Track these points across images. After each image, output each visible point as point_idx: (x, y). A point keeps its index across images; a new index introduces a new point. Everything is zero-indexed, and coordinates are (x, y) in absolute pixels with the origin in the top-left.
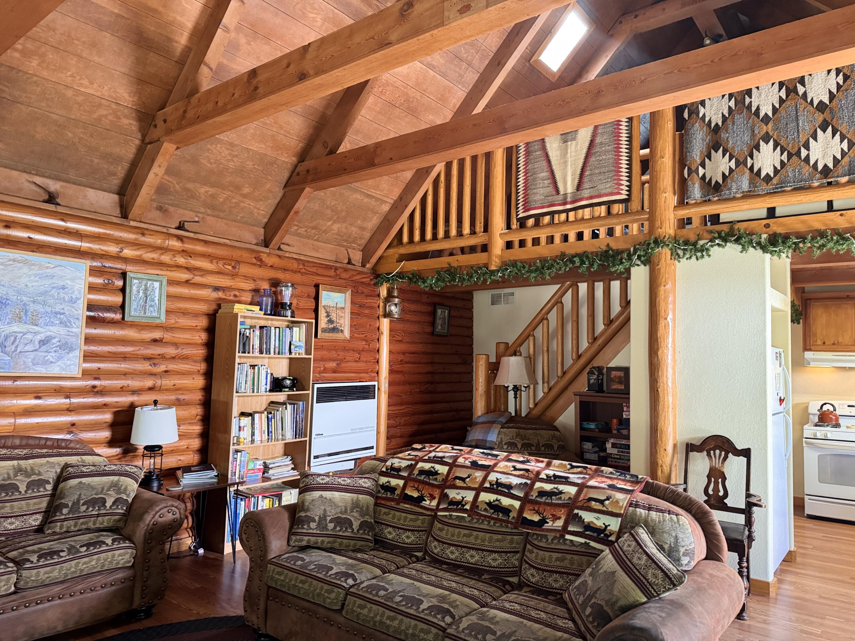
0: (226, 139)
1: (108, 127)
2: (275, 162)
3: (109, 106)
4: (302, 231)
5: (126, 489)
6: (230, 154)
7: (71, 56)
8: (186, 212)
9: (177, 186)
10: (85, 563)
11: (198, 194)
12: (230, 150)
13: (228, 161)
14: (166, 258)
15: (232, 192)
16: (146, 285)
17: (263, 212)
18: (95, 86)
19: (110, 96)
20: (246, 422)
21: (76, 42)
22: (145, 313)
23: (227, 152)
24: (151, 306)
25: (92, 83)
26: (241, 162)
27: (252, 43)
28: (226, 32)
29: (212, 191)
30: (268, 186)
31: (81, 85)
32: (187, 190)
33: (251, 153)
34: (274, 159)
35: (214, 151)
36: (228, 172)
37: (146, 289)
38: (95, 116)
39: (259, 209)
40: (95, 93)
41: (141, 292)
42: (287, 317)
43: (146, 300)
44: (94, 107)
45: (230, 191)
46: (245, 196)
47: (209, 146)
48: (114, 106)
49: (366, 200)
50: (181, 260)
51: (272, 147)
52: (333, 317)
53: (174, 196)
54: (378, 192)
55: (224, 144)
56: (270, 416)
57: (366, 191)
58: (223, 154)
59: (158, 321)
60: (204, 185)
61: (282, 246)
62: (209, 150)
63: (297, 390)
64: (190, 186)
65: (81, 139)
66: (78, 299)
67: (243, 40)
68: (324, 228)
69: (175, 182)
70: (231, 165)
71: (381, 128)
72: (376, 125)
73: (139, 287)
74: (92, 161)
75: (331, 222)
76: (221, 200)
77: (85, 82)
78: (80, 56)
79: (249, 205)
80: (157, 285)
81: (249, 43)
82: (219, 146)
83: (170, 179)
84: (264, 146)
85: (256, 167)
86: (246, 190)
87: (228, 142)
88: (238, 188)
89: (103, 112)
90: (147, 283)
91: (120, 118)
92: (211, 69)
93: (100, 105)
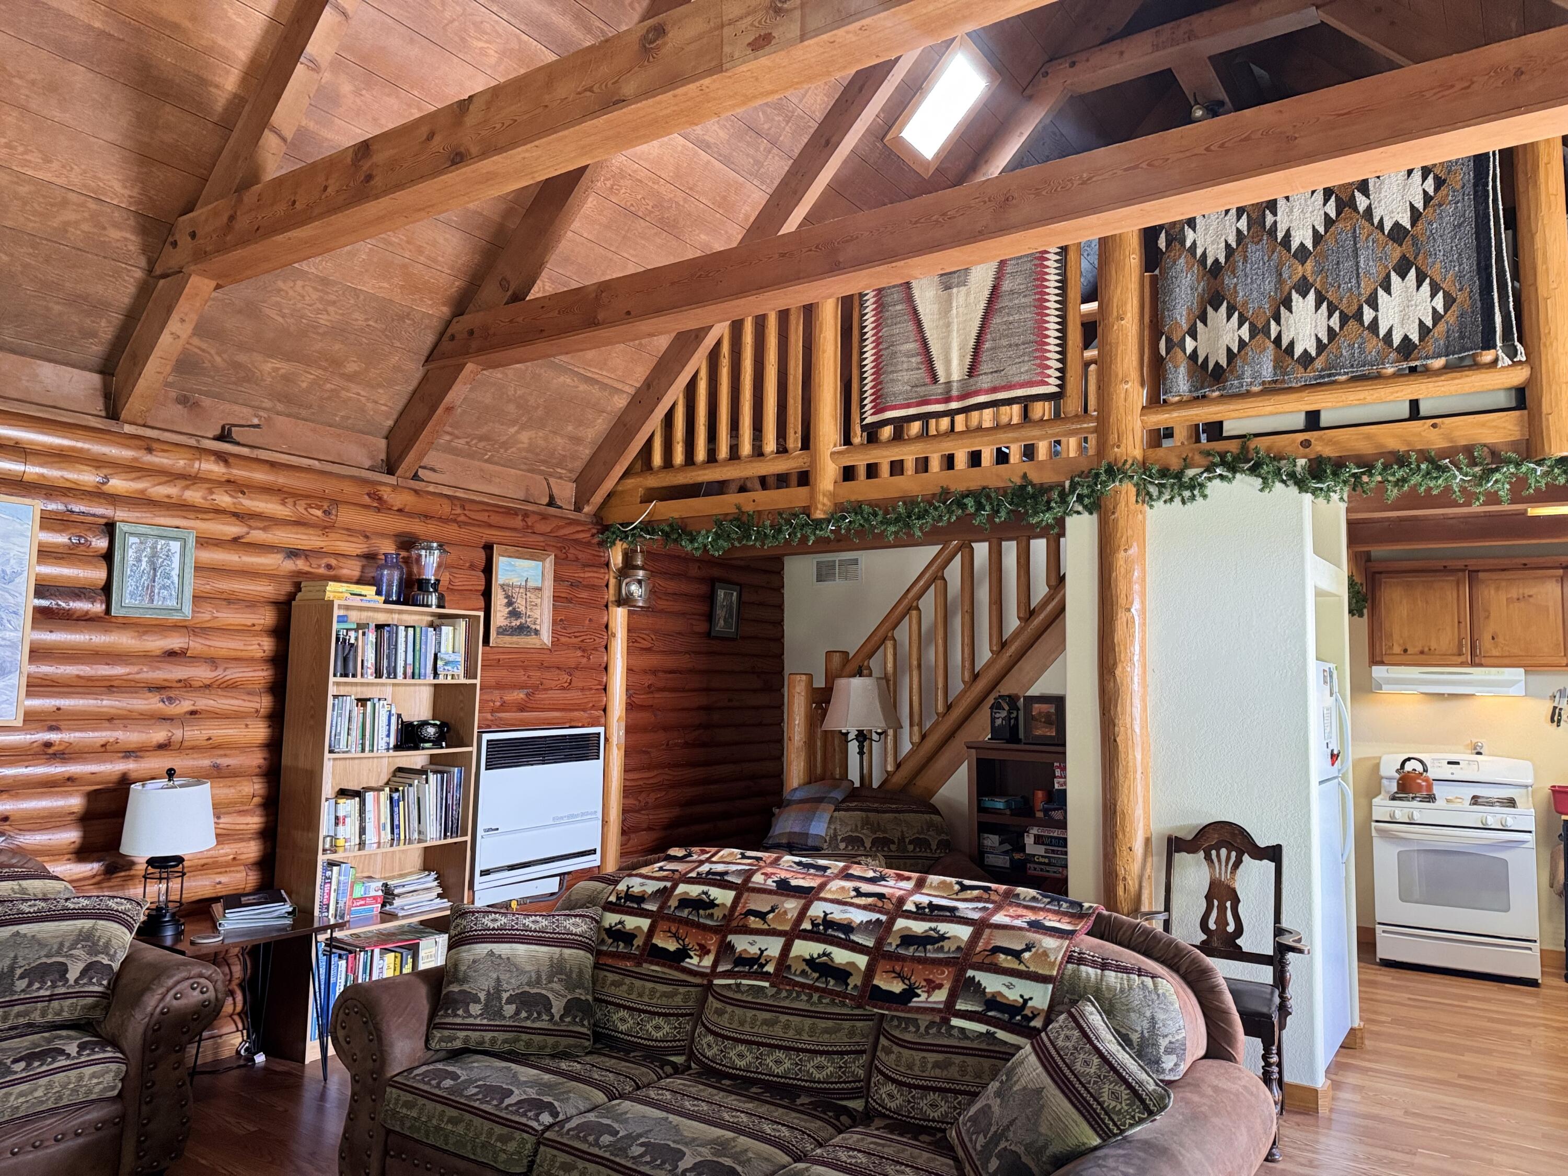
0: (313, 270)
1: (81, 245)
2: (408, 314)
3: (82, 205)
4: (460, 443)
5: (107, 944)
6: (321, 299)
7: (7, 108)
8: (236, 408)
9: (218, 359)
10: (21, 1094)
11: (258, 374)
12: (322, 291)
13: (318, 311)
14: (194, 496)
15: (325, 369)
16: (154, 548)
17: (384, 408)
18: (55, 165)
19: (84, 186)
20: (348, 809)
21: (17, 81)
22: (152, 601)
23: (315, 296)
24: (164, 587)
25: (47, 160)
26: (343, 315)
27: (364, 92)
28: (313, 69)
29: (285, 367)
30: (394, 359)
31: (27, 163)
32: (237, 366)
33: (362, 297)
34: (405, 309)
35: (291, 293)
36: (318, 333)
37: (154, 555)
38: (55, 223)
39: (376, 402)
40: (54, 180)
41: (145, 560)
42: (430, 606)
43: (155, 575)
44: (52, 205)
45: (320, 367)
46: (350, 378)
47: (280, 284)
48: (92, 205)
49: (583, 387)
50: (224, 499)
51: (402, 287)
52: (520, 604)
53: (213, 378)
54: (604, 373)
55: (310, 279)
56: (395, 796)
57: (582, 371)
58: (307, 298)
59: (177, 617)
60: (271, 356)
61: (421, 473)
62: (280, 290)
63: (447, 747)
64: (242, 358)
65: (26, 266)
66: (17, 574)
67: (346, 88)
68: (504, 438)
69: (213, 352)
70: (323, 319)
71: (610, 255)
72: (601, 250)
73: (139, 551)
74: (48, 309)
75: (516, 428)
76: (304, 385)
77: (35, 158)
78: (24, 109)
79: (359, 394)
80: (175, 546)
81: (357, 93)
82: (299, 283)
83: (204, 346)
84: (386, 285)
85: (371, 323)
86: (352, 367)
87: (317, 276)
88: (336, 363)
89: (69, 215)
90: (156, 543)
91: (105, 228)
92: (284, 139)
93: (65, 203)
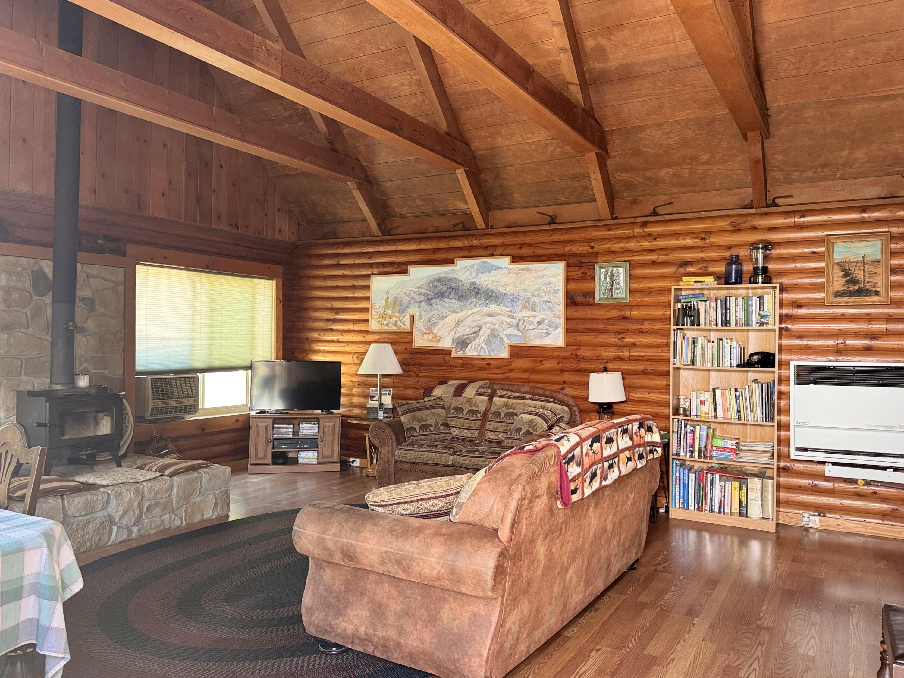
0: (650, 123)
1: (560, 157)
2: (714, 119)
3: (552, 143)
4: (810, 174)
6: (663, 134)
7: (512, 124)
8: (660, 197)
9: (638, 178)
11: (661, 178)
12: (660, 129)
13: (666, 139)
14: (632, 245)
15: (691, 164)
16: (612, 272)
17: (739, 171)
18: (535, 134)
19: (548, 136)
20: (706, 397)
21: (509, 114)
22: (612, 295)
23: (659, 133)
24: (617, 289)
25: (533, 134)
26: (679, 135)
27: (612, 37)
29: (671, 171)
30: (725, 144)
31: (528, 138)
32: (649, 179)
33: (682, 123)
34: (710, 117)
35: (647, 137)
36: (674, 149)
37: (612, 275)
38: (548, 153)
39: (734, 170)
40: (538, 139)
41: (608, 278)
42: (758, 283)
43: (613, 284)
44: (544, 148)
45: (688, 164)
46: (707, 163)
47: (640, 136)
48: (554, 141)
49: (884, 105)
50: (646, 244)
51: (699, 108)
52: (859, 274)
53: (642, 187)
54: (896, 87)
55: (651, 127)
56: (737, 394)
57: (874, 95)
58: (656, 136)
59: (623, 301)
60: (661, 168)
61: (777, 201)
62: (642, 139)
64: (648, 174)
65: (551, 172)
66: (558, 290)
67: (603, 41)
68: (842, 161)
69: (634, 176)
70: (671, 141)
71: (828, 15)
72: (817, 18)
73: (606, 275)
74: (567, 184)
75: (846, 152)
76: (687, 175)
77: (529, 135)
78: (516, 122)
79: (719, 169)
80: (621, 270)
81: (609, 40)
82: (648, 131)
83: (629, 175)
84: (689, 111)
85: (697, 132)
86: (705, 157)
87: (654, 124)
88: (694, 159)
89: (551, 149)
90: (613, 270)
91: (563, 147)
93: (547, 145)
